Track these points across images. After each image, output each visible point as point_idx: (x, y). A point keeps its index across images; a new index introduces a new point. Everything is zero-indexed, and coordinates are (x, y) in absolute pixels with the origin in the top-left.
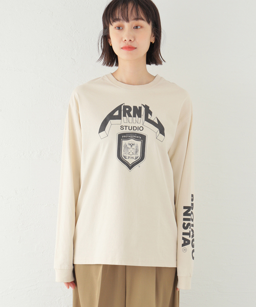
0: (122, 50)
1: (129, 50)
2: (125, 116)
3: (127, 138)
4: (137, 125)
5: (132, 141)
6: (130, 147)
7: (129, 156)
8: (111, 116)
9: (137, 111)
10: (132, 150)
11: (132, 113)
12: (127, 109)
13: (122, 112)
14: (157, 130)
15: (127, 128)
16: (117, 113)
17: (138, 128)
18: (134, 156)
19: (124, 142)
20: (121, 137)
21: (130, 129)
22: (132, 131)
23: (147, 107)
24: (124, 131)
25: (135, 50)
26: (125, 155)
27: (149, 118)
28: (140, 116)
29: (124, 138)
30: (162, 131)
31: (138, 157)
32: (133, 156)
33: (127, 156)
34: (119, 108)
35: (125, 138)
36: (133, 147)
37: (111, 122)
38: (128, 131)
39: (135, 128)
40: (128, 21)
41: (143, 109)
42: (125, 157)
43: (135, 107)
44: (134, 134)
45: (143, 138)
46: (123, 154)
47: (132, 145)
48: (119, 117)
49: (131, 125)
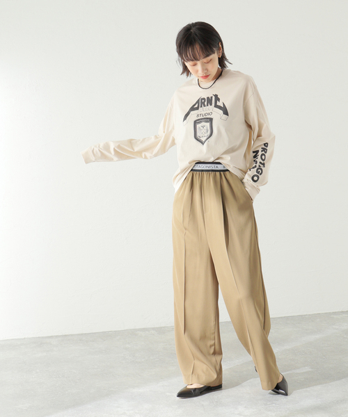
2: (201, 106)
4: (208, 112)
5: (203, 124)
7: (203, 135)
8: (193, 109)
9: (209, 101)
10: (204, 130)
11: (206, 103)
13: (200, 104)
14: (221, 112)
15: (201, 115)
16: (196, 106)
17: (209, 114)
18: (206, 135)
19: (198, 126)
20: (195, 123)
21: (203, 115)
22: (204, 117)
23: (216, 96)
24: (199, 118)
27: (217, 104)
28: (211, 105)
30: (226, 113)
33: (201, 135)
34: (198, 102)
35: (199, 122)
36: (205, 128)
37: (192, 112)
39: (206, 114)
40: (198, 60)
41: (214, 98)
42: (200, 137)
43: (208, 98)
44: (205, 119)
45: (211, 120)
46: (198, 134)
47: (203, 127)
48: (197, 108)
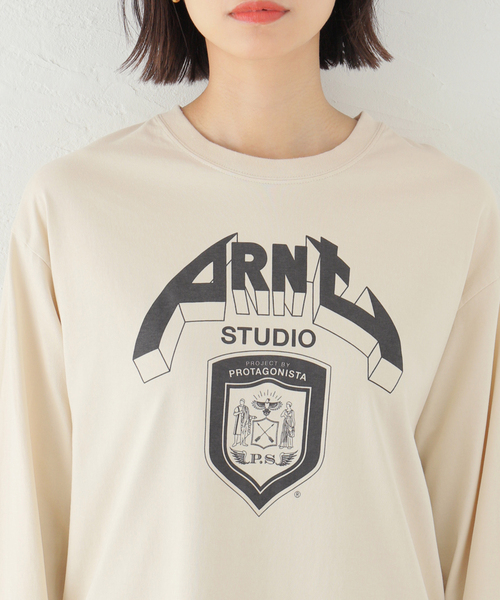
0: (233, 23)
1: (261, 21)
2: (238, 284)
3: (251, 378)
4: (289, 323)
5: (268, 391)
6: (259, 414)
7: (257, 450)
8: (182, 289)
9: (289, 267)
10: (267, 428)
11: (267, 273)
12: (249, 258)
13: (229, 269)
14: (368, 341)
15: (250, 335)
16: (206, 276)
17: (295, 338)
18: (277, 452)
19: (237, 397)
20: (225, 375)
21: (262, 338)
22: (269, 349)
23: (327, 249)
24: (238, 349)
25: (284, 19)
26: (239, 448)
27: (338, 292)
28: (300, 286)
29: (235, 379)
30: (391, 350)
31: (291, 456)
32: (271, 451)
33: (249, 451)
34: (214, 254)
35: (242, 379)
36: (275, 415)
38: (251, 348)
39: (281, 337)
41: (313, 257)
42: (240, 458)
43: (280, 250)
44: (277, 361)
45: (312, 379)
46: (232, 443)
47: (268, 407)
48: (216, 292)
49: (263, 324)
